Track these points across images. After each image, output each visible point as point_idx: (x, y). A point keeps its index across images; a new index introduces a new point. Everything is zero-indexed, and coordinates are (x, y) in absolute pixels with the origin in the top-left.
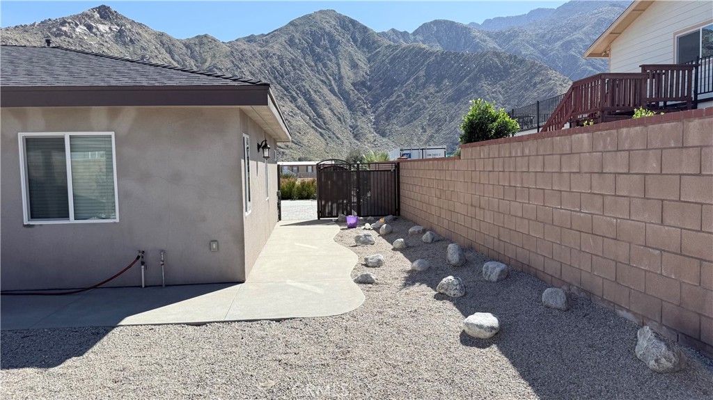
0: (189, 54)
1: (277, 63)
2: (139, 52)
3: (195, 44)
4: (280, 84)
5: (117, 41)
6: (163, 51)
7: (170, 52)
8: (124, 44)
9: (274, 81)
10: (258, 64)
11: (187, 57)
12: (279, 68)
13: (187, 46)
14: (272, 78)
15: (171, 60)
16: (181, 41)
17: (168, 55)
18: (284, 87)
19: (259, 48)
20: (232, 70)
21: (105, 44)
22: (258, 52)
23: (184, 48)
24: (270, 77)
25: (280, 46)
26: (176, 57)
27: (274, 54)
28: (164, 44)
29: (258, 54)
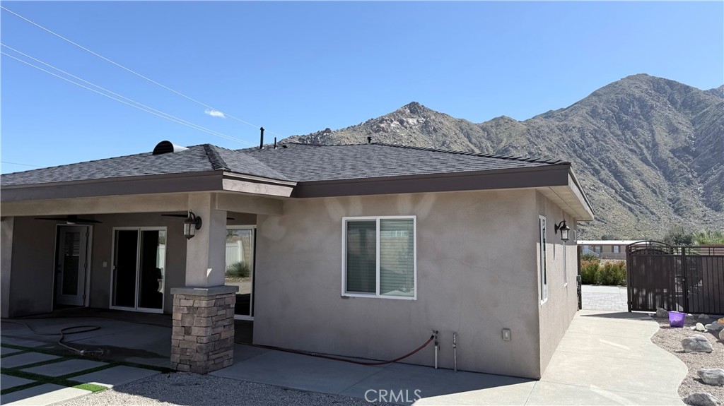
0: (486, 136)
1: (577, 136)
2: (441, 139)
3: (492, 127)
4: (579, 157)
5: (422, 132)
6: (461, 135)
7: (468, 137)
8: (429, 134)
9: (573, 155)
10: (555, 139)
11: (483, 140)
12: (579, 141)
13: (484, 129)
14: (571, 152)
15: (468, 143)
16: (478, 125)
17: (466, 139)
18: (585, 160)
19: (557, 123)
20: (528, 147)
21: (413, 135)
22: (556, 126)
23: (482, 131)
24: (569, 151)
25: (581, 118)
26: (474, 140)
27: (574, 128)
28: (462, 130)
29: (556, 129)
